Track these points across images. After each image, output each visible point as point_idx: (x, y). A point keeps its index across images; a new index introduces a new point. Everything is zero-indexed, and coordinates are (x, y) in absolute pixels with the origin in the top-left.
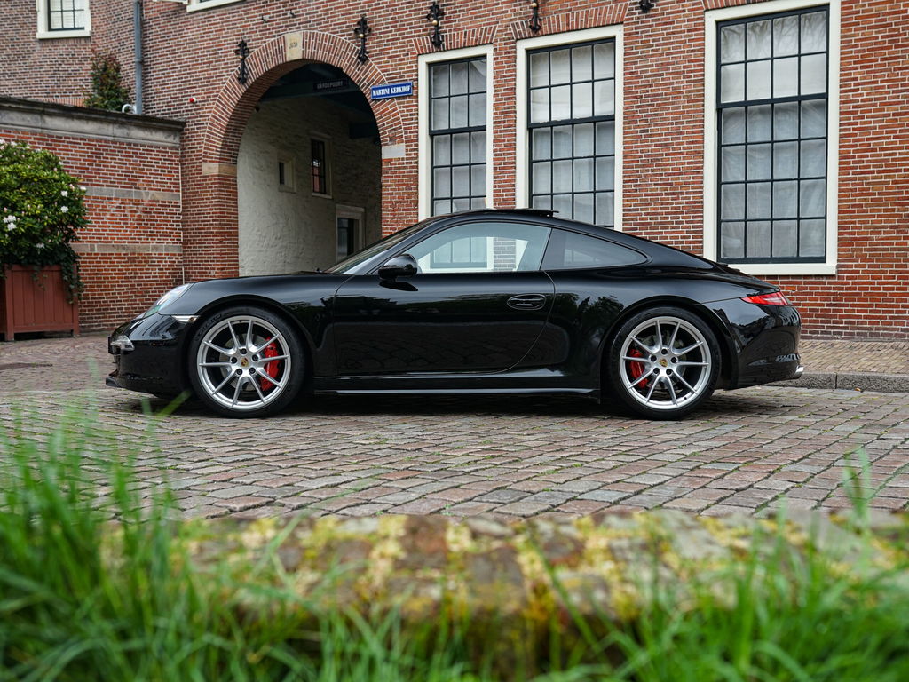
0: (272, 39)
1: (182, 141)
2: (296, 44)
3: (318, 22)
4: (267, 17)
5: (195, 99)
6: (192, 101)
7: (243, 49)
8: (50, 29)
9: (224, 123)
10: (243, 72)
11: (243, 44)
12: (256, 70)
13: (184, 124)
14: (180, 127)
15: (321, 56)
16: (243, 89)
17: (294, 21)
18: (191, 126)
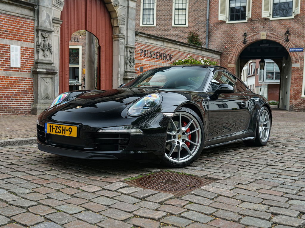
0: (256, 33)
1: (221, 57)
2: (264, 35)
3: (272, 30)
4: (254, 27)
5: (226, 46)
6: (226, 47)
7: (245, 35)
8: (175, 24)
9: (237, 54)
10: (245, 41)
11: (245, 33)
12: (249, 41)
13: (222, 53)
14: (221, 54)
15: (273, 39)
16: (244, 45)
17: (264, 29)
18: (225, 54)
